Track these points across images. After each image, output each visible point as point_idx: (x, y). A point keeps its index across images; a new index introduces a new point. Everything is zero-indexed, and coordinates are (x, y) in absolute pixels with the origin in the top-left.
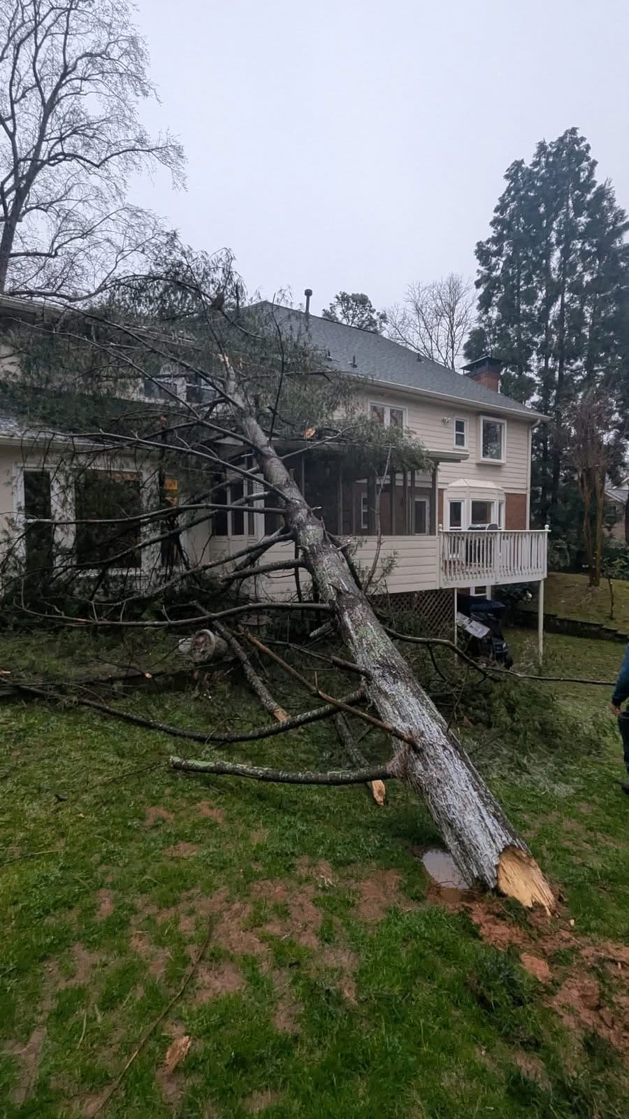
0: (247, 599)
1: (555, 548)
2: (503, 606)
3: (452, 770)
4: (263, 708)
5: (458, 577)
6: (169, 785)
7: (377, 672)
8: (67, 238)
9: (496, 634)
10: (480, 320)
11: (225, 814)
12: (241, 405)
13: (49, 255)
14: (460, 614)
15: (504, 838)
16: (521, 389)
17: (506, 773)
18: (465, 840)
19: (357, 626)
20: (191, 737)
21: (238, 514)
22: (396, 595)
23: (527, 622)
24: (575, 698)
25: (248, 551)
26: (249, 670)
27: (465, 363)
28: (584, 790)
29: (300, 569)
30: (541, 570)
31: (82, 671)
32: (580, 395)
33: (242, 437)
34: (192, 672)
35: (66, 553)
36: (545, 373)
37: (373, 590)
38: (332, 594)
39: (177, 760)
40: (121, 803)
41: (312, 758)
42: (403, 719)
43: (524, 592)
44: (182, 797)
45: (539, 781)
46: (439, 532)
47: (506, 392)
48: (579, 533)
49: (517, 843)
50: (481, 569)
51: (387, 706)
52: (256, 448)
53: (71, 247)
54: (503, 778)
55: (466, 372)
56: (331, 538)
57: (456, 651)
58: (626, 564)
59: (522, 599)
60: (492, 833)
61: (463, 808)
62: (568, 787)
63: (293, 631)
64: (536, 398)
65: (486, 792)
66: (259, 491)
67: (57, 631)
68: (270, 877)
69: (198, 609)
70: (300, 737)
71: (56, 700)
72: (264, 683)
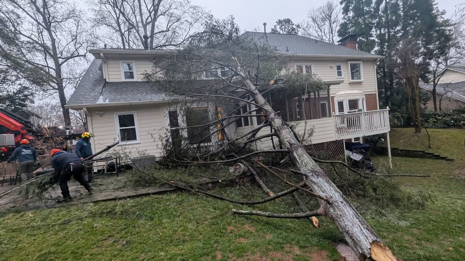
0: (253, 151)
1: (394, 117)
2: (368, 145)
3: (346, 211)
4: (264, 192)
5: (344, 134)
6: (233, 219)
7: (310, 174)
8: (172, 23)
9: (366, 158)
10: (344, 18)
11: (255, 229)
12: (244, 75)
13: (166, 31)
14: (347, 151)
15: (372, 238)
16: (368, 46)
17: (374, 216)
18: (354, 238)
19: (300, 157)
20: (238, 203)
21: (246, 118)
22: (316, 144)
23: (383, 152)
24: (411, 186)
25: (252, 132)
26: (257, 178)
27: (339, 39)
28: (415, 223)
29: (273, 137)
30: (386, 128)
31: (197, 180)
32: (401, 42)
33: (245, 88)
34: (235, 179)
35: (185, 139)
36: (381, 36)
37: (305, 143)
38: (288, 145)
39: (235, 210)
40: (218, 225)
41: (286, 210)
42: (323, 192)
43: (380, 138)
44: (239, 223)
45: (391, 220)
46: (333, 116)
47: (361, 48)
48: (407, 108)
49: (378, 240)
50: (355, 130)
51: (316, 187)
52: (251, 92)
53: (173, 26)
54: (373, 218)
55: (339, 43)
56: (285, 123)
57: (347, 166)
58: (436, 120)
59: (379, 142)
60: (366, 235)
61: (352, 226)
62: (406, 222)
63: (273, 162)
64: (376, 48)
65: (362, 219)
66: (254, 108)
67: (186, 167)
68: (275, 250)
69: (235, 156)
70: (280, 202)
71: (190, 191)
72: (264, 183)
